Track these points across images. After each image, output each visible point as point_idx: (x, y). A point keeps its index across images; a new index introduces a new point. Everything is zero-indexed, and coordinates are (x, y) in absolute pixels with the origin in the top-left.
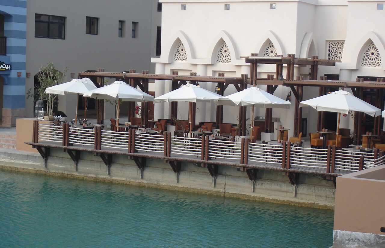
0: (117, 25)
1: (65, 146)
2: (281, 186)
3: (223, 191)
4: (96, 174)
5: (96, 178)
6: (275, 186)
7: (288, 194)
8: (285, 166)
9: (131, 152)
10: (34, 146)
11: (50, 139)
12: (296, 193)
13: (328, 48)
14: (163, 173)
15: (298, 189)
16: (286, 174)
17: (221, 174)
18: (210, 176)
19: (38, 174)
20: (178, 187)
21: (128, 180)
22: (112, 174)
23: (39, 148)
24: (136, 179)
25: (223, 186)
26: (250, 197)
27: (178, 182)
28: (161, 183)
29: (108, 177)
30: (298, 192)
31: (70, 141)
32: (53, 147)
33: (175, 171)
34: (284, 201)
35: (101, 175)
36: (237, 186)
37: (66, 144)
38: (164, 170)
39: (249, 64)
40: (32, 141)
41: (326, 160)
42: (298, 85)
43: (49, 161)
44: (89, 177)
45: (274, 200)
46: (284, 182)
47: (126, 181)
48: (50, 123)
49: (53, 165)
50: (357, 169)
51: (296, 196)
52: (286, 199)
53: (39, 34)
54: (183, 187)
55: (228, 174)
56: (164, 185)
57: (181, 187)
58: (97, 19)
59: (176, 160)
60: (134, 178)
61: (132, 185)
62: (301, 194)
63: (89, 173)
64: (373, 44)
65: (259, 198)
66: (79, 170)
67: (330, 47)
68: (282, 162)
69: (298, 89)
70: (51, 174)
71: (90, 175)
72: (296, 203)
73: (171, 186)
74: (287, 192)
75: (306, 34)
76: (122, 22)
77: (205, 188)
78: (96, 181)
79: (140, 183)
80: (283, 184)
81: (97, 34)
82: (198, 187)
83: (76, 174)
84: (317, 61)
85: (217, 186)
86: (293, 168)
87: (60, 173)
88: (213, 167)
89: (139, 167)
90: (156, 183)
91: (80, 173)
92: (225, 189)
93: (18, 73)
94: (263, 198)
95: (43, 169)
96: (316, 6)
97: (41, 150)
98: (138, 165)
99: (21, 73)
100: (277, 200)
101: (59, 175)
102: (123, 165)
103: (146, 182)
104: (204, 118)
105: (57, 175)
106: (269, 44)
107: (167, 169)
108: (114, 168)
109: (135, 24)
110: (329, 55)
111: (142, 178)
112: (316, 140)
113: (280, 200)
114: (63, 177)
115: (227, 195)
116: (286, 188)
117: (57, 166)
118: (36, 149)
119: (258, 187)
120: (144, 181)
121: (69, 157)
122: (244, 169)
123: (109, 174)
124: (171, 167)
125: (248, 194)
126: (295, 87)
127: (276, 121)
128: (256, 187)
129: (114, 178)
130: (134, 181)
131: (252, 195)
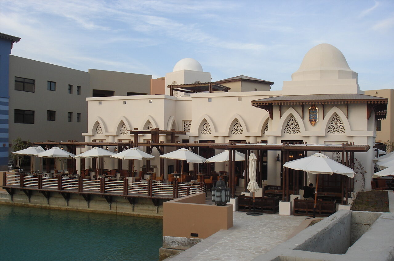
0: (67, 115)
1: (21, 187)
2: (149, 207)
3: (115, 211)
4: (41, 204)
5: (41, 206)
6: (145, 207)
7: (153, 211)
8: (149, 195)
9: (59, 190)
10: (4, 188)
11: (15, 184)
12: (158, 211)
13: (184, 125)
14: (80, 202)
15: (159, 208)
16: (150, 200)
17: (114, 201)
18: (108, 203)
19: (8, 205)
20: (89, 210)
21: (60, 207)
22: (50, 203)
23: (7, 189)
24: (64, 206)
25: (115, 208)
26: (131, 214)
27: (89, 207)
28: (79, 208)
29: (48, 205)
30: (159, 210)
31: (24, 184)
32: (16, 188)
33: (87, 201)
34: (151, 216)
35: (44, 204)
36: (124, 208)
37: (22, 186)
38: (80, 200)
39: (133, 135)
40: (2, 185)
41: (173, 190)
42: (161, 146)
43: (14, 197)
44: (37, 206)
45: (146, 215)
46: (150, 204)
47: (59, 207)
48: (15, 173)
49: (16, 199)
50: (185, 195)
51: (157, 213)
52: (152, 215)
53: (17, 121)
54: (92, 210)
55: (118, 201)
56: (81, 209)
57: (91, 210)
58: (55, 112)
59: (86, 194)
60: (63, 206)
61: (62, 210)
62: (161, 211)
63: (37, 204)
64: (207, 122)
65: (136, 215)
66: (31, 202)
67: (185, 124)
68: (147, 192)
69: (161, 148)
70: (15, 205)
71: (38, 205)
72: (158, 217)
73: (84, 210)
74: (152, 210)
75: (170, 117)
76: (70, 113)
77: (105, 210)
78: (41, 208)
79: (67, 208)
80: (150, 206)
81: (55, 120)
82: (101, 210)
83: (29, 204)
84: (174, 132)
85: (112, 208)
86: (154, 196)
87: (20, 204)
88: (108, 197)
89: (66, 199)
90: (76, 208)
91: (32, 203)
92: (116, 210)
93: (3, 144)
94: (139, 215)
95: (11, 202)
96: (176, 101)
97: (8, 190)
98: (65, 197)
99: (5, 144)
100: (147, 216)
101: (20, 205)
102: (56, 198)
103: (70, 208)
104: (114, 167)
105: (18, 205)
106: (148, 123)
107: (82, 199)
108: (51, 200)
109: (79, 114)
110: (185, 129)
111: (68, 205)
112: (171, 178)
113: (149, 216)
114: (22, 206)
115: (118, 214)
116: (152, 208)
117: (18, 199)
118: (5, 190)
119: (135, 208)
120: (69, 207)
121: (25, 194)
122: (125, 198)
123: (48, 203)
124: (84, 198)
125: (130, 213)
126: (159, 147)
127: (155, 167)
128: (134, 208)
129: (51, 206)
130: (63, 207)
131: (132, 213)
